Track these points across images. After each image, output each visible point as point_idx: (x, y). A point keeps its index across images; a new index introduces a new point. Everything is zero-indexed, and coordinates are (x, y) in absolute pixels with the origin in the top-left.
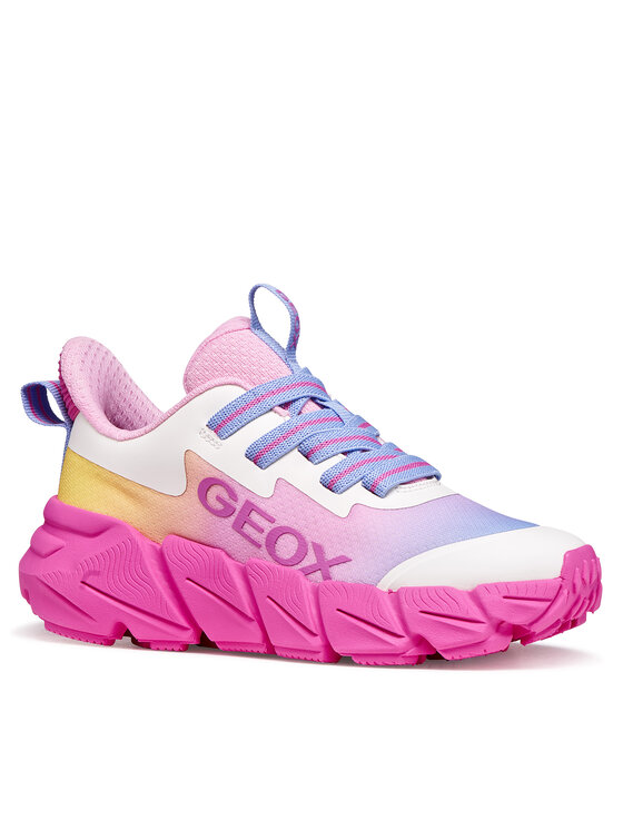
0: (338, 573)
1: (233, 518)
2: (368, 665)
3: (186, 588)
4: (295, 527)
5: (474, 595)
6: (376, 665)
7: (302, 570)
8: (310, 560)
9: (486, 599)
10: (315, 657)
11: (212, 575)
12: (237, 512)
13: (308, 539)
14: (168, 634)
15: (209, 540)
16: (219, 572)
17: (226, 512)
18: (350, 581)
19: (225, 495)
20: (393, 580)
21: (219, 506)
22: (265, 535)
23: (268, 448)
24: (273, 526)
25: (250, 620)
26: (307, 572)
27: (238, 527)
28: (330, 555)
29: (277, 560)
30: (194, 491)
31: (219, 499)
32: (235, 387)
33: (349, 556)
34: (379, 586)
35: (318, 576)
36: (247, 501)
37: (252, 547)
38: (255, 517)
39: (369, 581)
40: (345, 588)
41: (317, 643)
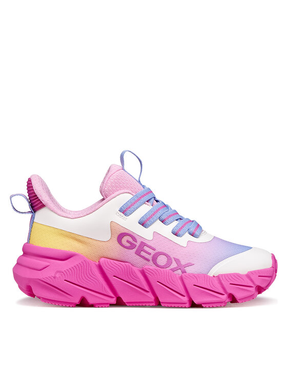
0: (189, 270)
1: (135, 250)
2: (209, 307)
3: (113, 280)
4: (165, 252)
5: (248, 276)
6: (213, 307)
7: (171, 270)
8: (174, 265)
9: (253, 277)
10: (184, 305)
11: (126, 274)
12: (137, 247)
13: (171, 256)
14: (105, 300)
15: (123, 259)
16: (130, 272)
17: (132, 246)
18: (195, 273)
19: (131, 240)
20: (215, 271)
21: (128, 245)
22: (152, 256)
23: (148, 219)
24: (155, 252)
25: (147, 292)
26: (173, 270)
27: (138, 253)
28: (183, 263)
29: (158, 266)
30: (115, 239)
31: (128, 241)
32: (128, 194)
33: (193, 263)
34: (209, 274)
35: (179, 272)
36: (142, 242)
37: (146, 261)
38: (146, 248)
39: (204, 273)
40: (195, 276)
41: (185, 299)
